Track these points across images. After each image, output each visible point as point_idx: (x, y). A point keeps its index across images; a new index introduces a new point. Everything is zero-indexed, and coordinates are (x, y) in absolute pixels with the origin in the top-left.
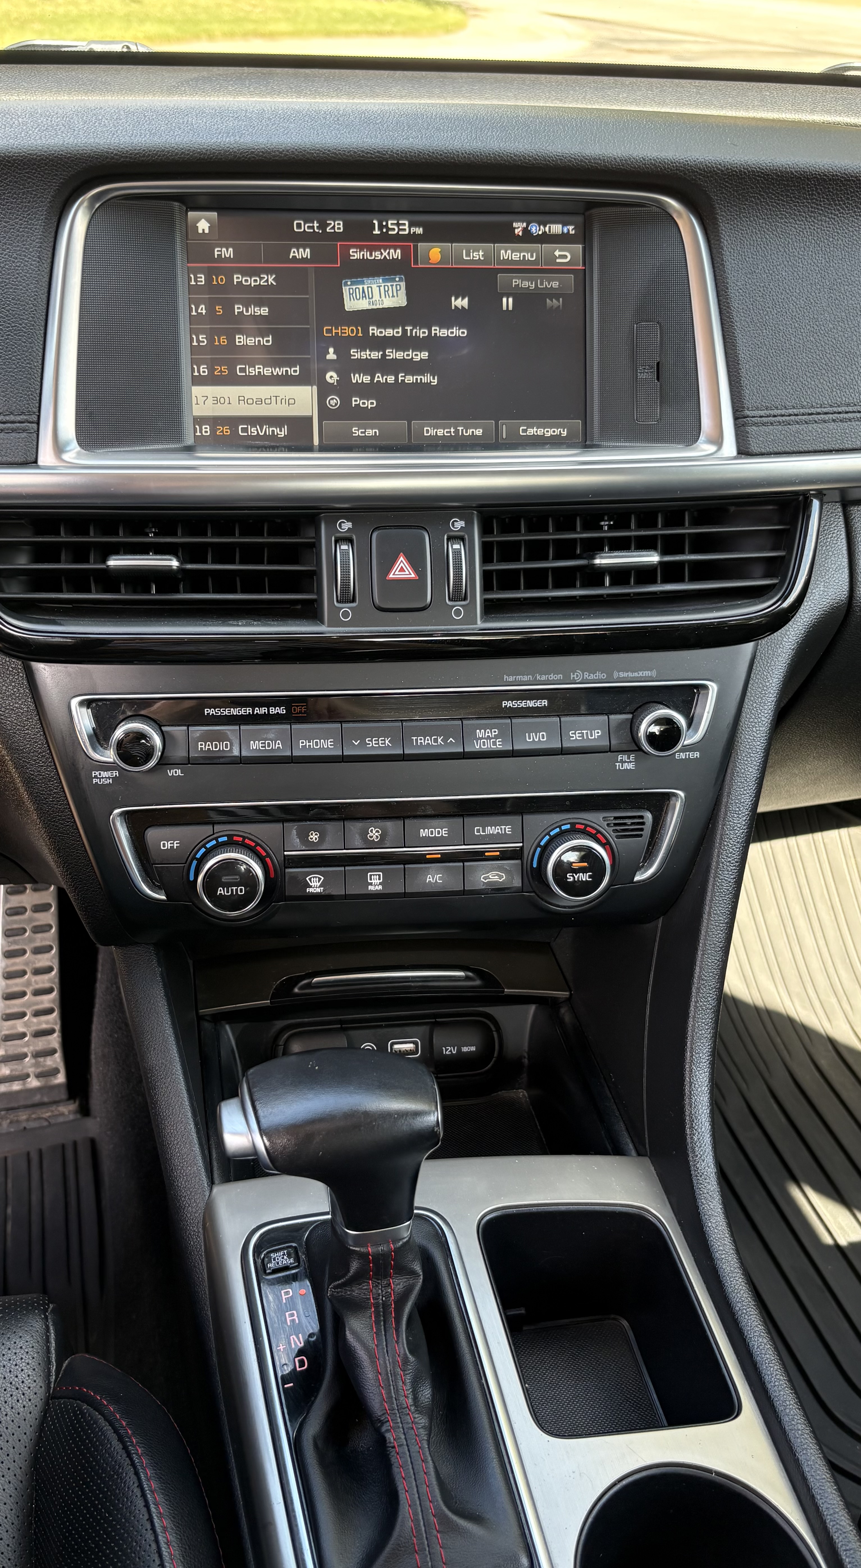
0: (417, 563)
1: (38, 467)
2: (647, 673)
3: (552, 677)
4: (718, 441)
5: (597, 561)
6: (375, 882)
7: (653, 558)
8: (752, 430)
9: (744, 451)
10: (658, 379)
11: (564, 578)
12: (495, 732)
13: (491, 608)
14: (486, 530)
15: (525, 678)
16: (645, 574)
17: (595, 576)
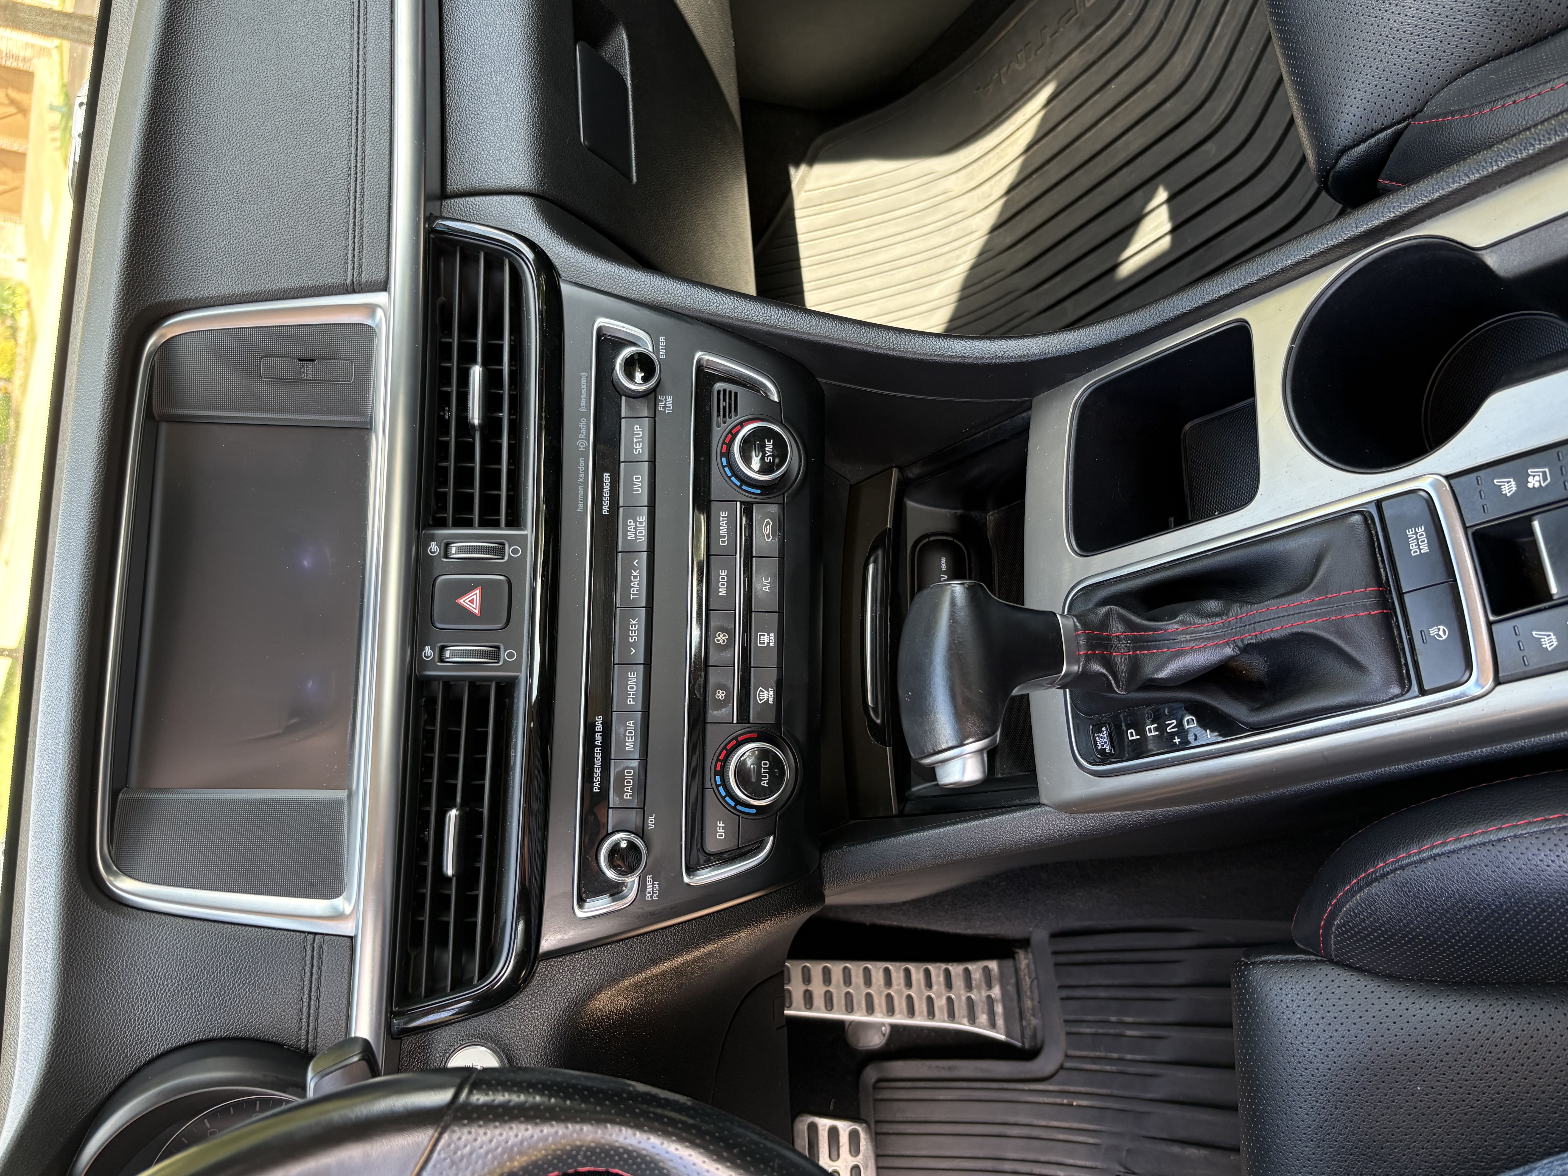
0: (466, 588)
1: (356, 936)
2: (584, 380)
3: (581, 468)
4: (371, 308)
5: (476, 422)
6: (767, 639)
7: (476, 372)
8: (365, 278)
9: (384, 286)
10: (313, 360)
11: (491, 453)
12: (630, 522)
13: (515, 521)
14: (442, 523)
15: (581, 492)
16: (492, 380)
17: (491, 424)
